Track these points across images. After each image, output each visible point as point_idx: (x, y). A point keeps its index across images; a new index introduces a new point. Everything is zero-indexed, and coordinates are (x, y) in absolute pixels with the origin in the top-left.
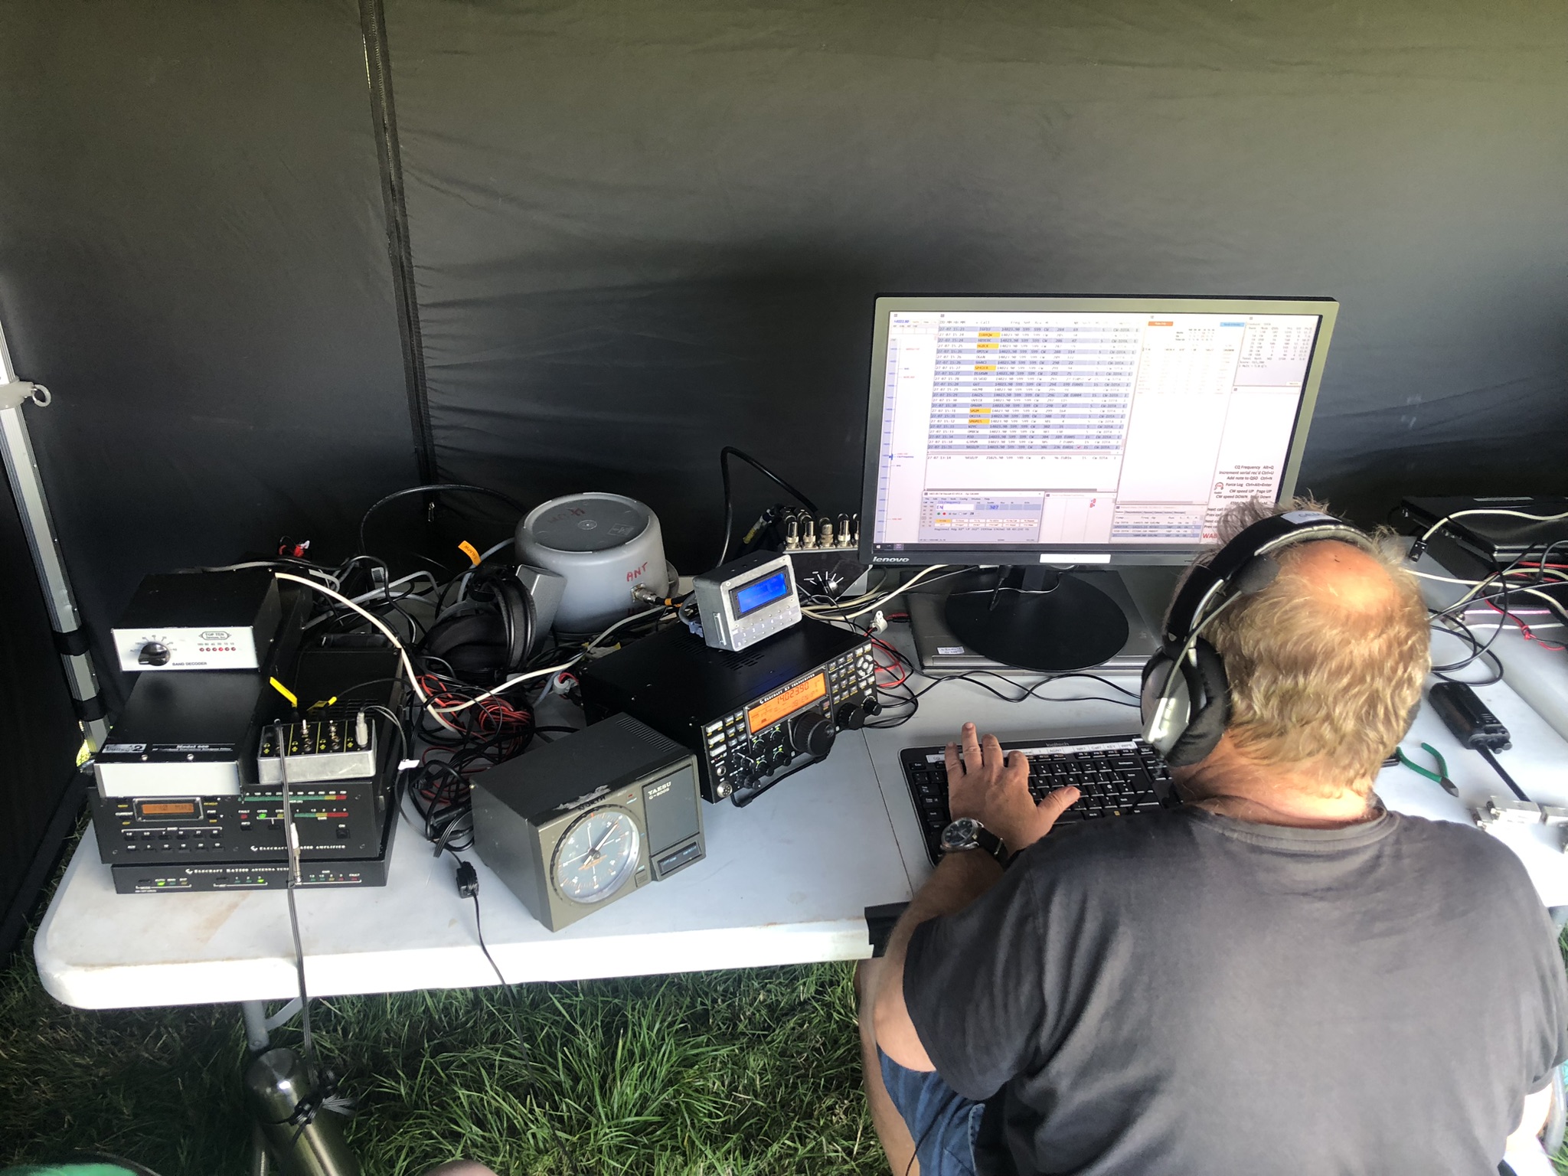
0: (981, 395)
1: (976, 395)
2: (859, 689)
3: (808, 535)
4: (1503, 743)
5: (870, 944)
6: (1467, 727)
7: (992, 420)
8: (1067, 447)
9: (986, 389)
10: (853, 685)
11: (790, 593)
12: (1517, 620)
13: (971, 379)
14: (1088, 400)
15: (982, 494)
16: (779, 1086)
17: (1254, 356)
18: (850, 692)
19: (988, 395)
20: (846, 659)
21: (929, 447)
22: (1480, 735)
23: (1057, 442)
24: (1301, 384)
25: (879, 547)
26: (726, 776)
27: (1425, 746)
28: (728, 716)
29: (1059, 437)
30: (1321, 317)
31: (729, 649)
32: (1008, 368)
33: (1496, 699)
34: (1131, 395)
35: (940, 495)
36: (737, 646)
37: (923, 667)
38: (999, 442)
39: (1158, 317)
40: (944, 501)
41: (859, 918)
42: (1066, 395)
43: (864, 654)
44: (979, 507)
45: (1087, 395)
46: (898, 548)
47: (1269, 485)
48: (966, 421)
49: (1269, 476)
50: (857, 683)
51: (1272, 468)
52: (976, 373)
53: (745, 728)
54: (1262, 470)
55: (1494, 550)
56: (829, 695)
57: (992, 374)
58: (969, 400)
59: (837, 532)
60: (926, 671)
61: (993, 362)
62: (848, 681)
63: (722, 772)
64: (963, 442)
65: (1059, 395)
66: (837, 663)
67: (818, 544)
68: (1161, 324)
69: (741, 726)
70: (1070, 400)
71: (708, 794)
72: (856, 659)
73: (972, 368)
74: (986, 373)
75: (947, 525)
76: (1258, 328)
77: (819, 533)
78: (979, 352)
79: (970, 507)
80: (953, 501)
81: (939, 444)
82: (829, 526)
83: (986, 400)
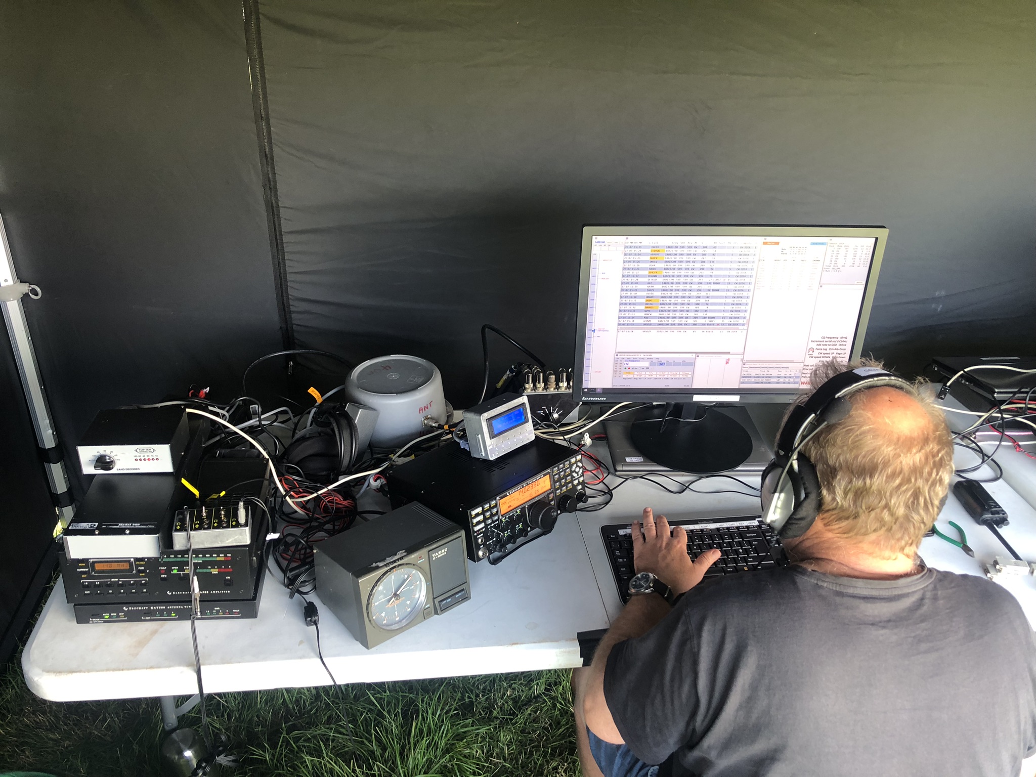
0: (653, 290)
1: (650, 290)
2: (573, 485)
3: (539, 383)
4: (1003, 521)
5: (581, 657)
6: (979, 510)
7: (660, 307)
8: (710, 325)
9: (656, 287)
10: (569, 483)
11: (527, 421)
12: (1011, 439)
13: (646, 280)
14: (724, 294)
15: (654, 356)
16: (520, 753)
17: (832, 265)
18: (567, 487)
19: (658, 290)
20: (564, 465)
21: (619, 324)
22: (988, 516)
23: (703, 321)
24: (864, 283)
25: (586, 390)
26: (484, 544)
27: (951, 523)
28: (486, 504)
29: (705, 318)
30: (877, 239)
31: (487, 459)
32: (671, 273)
33: (997, 491)
34: (752, 291)
35: (626, 356)
36: (492, 457)
37: (616, 471)
38: (665, 321)
39: (769, 239)
40: (629, 360)
41: (574, 639)
42: (709, 290)
43: (576, 462)
44: (652, 364)
45: (723, 290)
46: (598, 391)
47: (844, 349)
48: (643, 307)
49: (844, 343)
50: (571, 482)
51: (846, 338)
52: (649, 276)
53: (497, 512)
54: (839, 339)
55: (994, 392)
56: (553, 490)
57: (660, 276)
58: (645, 294)
59: (558, 381)
60: (618, 473)
61: (661, 269)
62: (566, 480)
63: (482, 541)
64: (642, 321)
65: (704, 290)
66: (558, 468)
67: (545, 388)
68: (771, 243)
69: (494, 511)
70: (712, 294)
71: (472, 556)
72: (571, 465)
73: (646, 272)
74: (656, 276)
75: (631, 376)
76: (836, 246)
77: (546, 381)
78: (651, 262)
79: (646, 364)
80: (635, 360)
81: (625, 323)
82: (553, 377)
83: (656, 294)
